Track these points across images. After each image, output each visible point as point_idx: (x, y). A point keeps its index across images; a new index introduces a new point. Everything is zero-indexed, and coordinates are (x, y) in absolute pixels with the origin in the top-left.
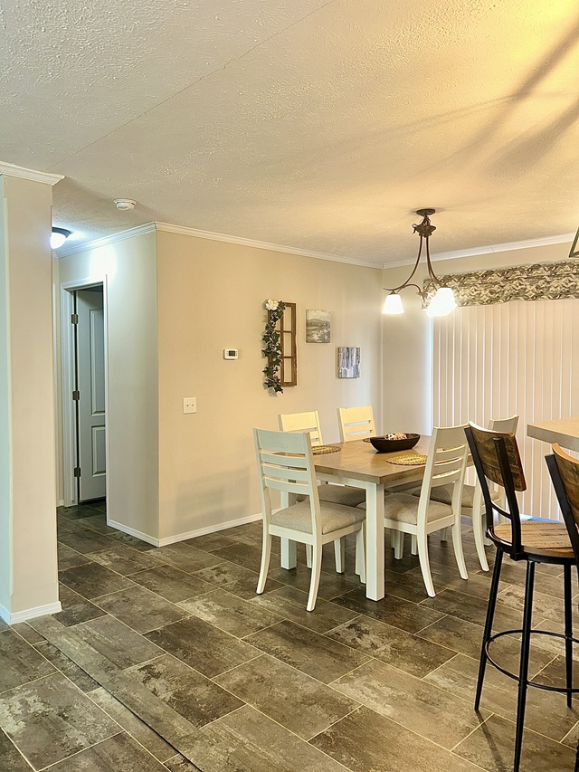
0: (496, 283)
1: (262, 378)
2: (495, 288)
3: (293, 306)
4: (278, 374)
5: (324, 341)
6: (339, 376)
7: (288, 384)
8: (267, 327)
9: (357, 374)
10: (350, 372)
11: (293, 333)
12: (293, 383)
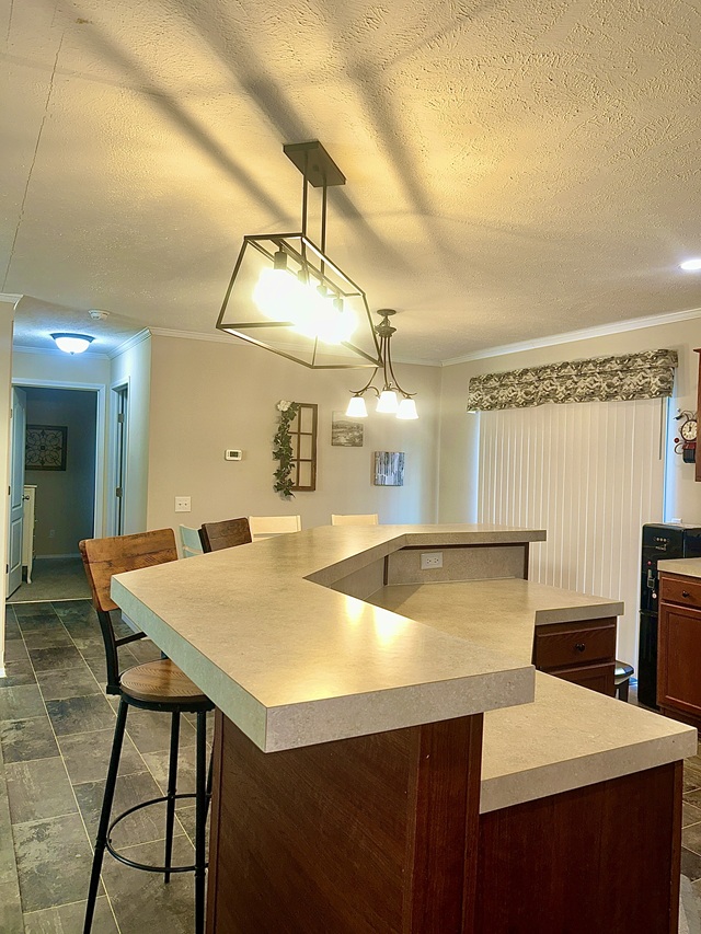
0: (531, 383)
1: (273, 480)
2: (531, 388)
3: (315, 407)
4: (292, 476)
5: (354, 445)
6: (375, 482)
7: (304, 489)
8: (280, 429)
9: (399, 482)
10: (390, 479)
11: (314, 435)
12: (312, 488)
